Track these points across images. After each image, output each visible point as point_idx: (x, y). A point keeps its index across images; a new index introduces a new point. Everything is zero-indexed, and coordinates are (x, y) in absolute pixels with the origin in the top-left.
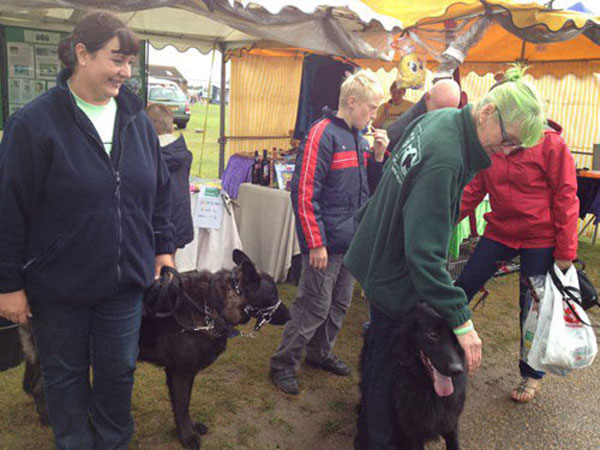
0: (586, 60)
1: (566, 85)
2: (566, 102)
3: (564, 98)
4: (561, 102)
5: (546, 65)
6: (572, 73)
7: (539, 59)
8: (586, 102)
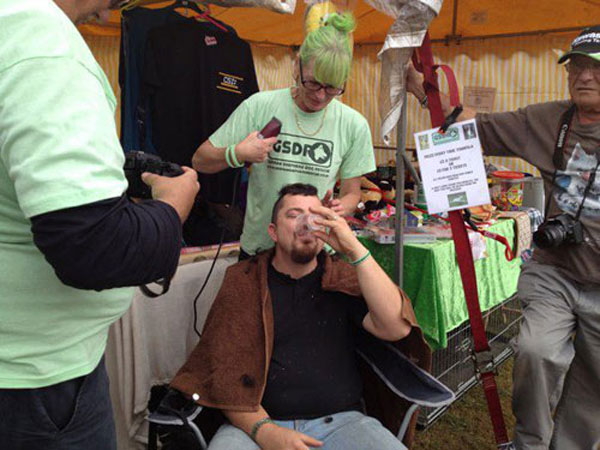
0: (544, 33)
1: (517, 67)
2: (518, 90)
3: (516, 85)
4: (512, 91)
5: (487, 41)
6: (524, 51)
7: (477, 34)
8: (547, 88)
